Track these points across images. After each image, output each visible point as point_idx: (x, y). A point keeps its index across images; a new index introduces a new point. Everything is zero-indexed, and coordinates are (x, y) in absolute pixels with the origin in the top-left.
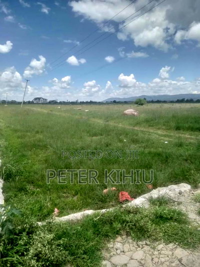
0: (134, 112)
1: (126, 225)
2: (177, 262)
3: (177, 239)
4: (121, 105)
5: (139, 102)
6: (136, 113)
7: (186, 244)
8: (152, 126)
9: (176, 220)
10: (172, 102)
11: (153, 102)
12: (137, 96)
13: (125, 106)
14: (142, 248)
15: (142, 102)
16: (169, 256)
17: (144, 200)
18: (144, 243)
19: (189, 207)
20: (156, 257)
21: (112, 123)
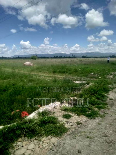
0: (30, 63)
1: (24, 131)
2: (52, 145)
3: (52, 132)
4: (23, 60)
5: (33, 58)
6: (31, 64)
7: (57, 135)
8: (41, 71)
9: (52, 122)
10: (52, 58)
11: (41, 58)
12: (32, 54)
13: (25, 60)
14: (33, 142)
15: (35, 58)
16: (48, 143)
17: (35, 114)
18: (35, 139)
19: (59, 114)
20: (41, 145)
21: (16, 71)
